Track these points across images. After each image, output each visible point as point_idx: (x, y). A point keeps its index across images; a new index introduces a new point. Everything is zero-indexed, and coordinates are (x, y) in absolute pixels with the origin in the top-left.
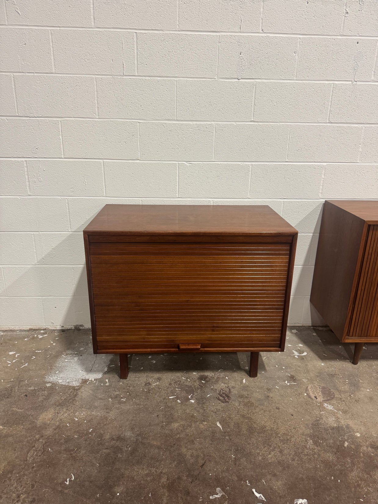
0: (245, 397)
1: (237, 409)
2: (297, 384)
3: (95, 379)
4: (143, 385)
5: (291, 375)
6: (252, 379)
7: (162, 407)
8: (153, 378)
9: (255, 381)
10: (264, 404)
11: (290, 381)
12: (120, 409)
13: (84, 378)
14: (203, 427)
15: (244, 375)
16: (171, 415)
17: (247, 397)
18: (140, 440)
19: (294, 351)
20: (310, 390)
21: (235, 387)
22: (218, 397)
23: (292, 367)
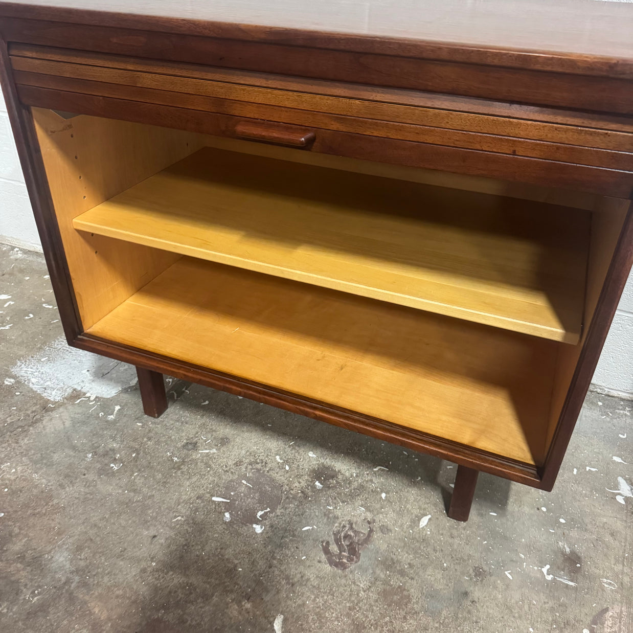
0: (398, 568)
1: (353, 599)
2: (576, 589)
3: (96, 397)
4: (179, 445)
5: (573, 553)
6: (449, 522)
7: (179, 518)
8: (212, 435)
9: (455, 533)
10: (440, 613)
11: (558, 568)
12: (91, 488)
13: (79, 388)
14: (235, 613)
15: (435, 505)
16: (186, 545)
17: (402, 573)
18: (73, 585)
19: (620, 479)
20: (609, 623)
21: (389, 530)
22: (328, 543)
23: (589, 526)
